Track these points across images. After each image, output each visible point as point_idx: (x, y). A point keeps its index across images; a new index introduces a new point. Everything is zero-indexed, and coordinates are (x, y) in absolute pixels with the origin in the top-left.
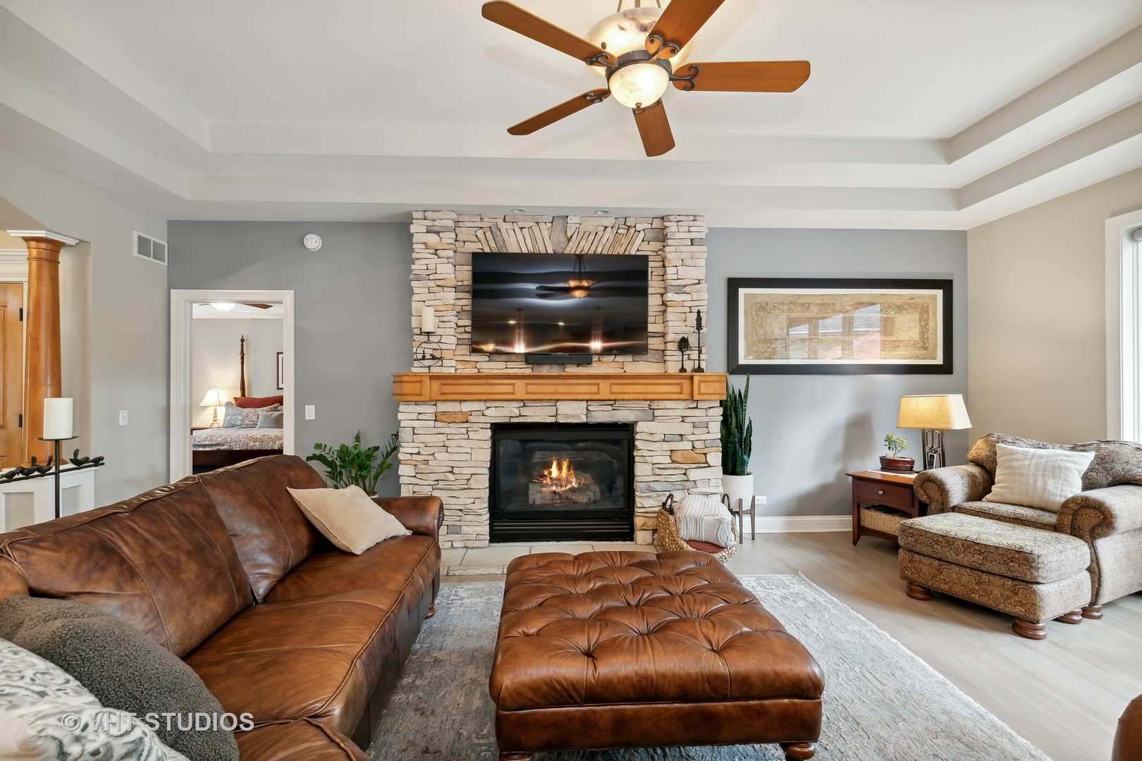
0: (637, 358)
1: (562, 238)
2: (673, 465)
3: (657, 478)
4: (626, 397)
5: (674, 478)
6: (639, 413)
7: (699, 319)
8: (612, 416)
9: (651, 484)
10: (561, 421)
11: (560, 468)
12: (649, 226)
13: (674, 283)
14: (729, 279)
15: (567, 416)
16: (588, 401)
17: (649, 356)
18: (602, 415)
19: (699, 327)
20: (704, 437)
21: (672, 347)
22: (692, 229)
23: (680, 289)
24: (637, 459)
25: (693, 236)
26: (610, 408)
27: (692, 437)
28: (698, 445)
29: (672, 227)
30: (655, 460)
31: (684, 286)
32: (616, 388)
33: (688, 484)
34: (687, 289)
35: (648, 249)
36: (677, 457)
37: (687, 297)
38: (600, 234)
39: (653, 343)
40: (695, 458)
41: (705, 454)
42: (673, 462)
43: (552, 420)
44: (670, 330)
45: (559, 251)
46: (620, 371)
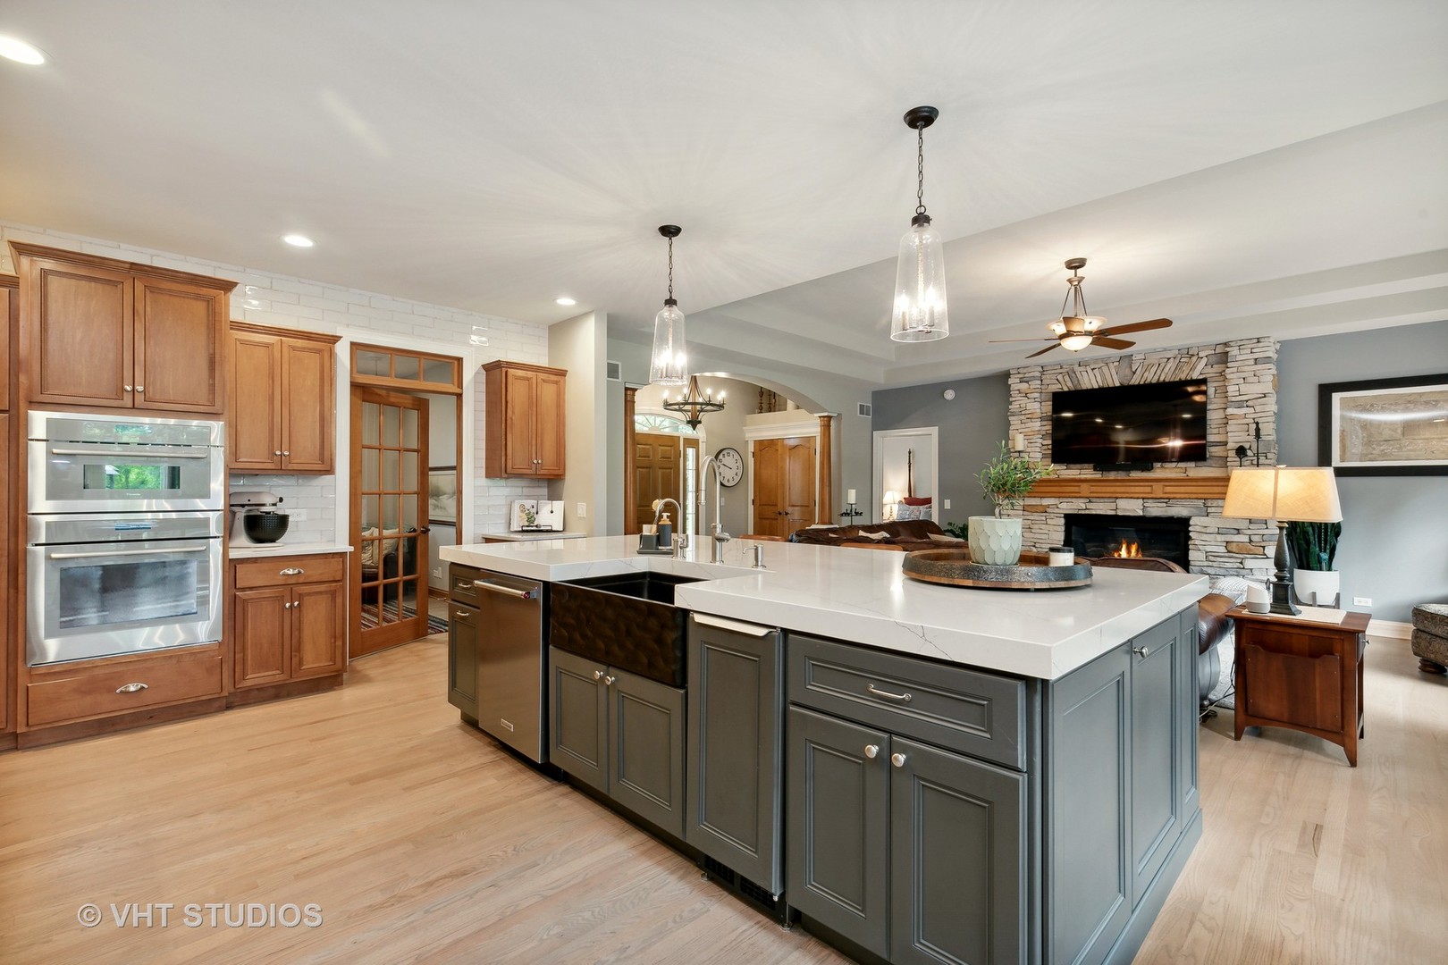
0: (1200, 464)
1: (1128, 372)
2: (1227, 555)
3: (1211, 564)
4: (1178, 496)
5: (1228, 565)
6: (1192, 509)
7: (1258, 430)
8: (1166, 512)
9: (1204, 569)
10: (1120, 513)
11: (1129, 551)
12: (1213, 352)
13: (1234, 399)
14: (1320, 385)
15: (1125, 510)
16: (1143, 499)
17: (1209, 462)
18: (1156, 510)
19: (1258, 435)
20: (1261, 532)
21: (1232, 454)
22: (1253, 350)
23: (1240, 405)
24: (1190, 547)
25: (1256, 356)
26: (1165, 505)
27: (1249, 532)
28: (1255, 538)
29: (1233, 351)
30: (1208, 549)
31: (1247, 401)
32: (1168, 489)
33: (1243, 572)
34: (1249, 403)
35: (1210, 372)
36: (1233, 547)
37: (1252, 410)
38: (1163, 365)
39: (1213, 451)
40: (1250, 549)
41: (1264, 547)
42: (1229, 552)
43: (1113, 513)
44: (1230, 440)
45: (1126, 383)
46: (1182, 475)
